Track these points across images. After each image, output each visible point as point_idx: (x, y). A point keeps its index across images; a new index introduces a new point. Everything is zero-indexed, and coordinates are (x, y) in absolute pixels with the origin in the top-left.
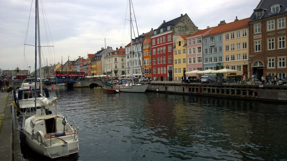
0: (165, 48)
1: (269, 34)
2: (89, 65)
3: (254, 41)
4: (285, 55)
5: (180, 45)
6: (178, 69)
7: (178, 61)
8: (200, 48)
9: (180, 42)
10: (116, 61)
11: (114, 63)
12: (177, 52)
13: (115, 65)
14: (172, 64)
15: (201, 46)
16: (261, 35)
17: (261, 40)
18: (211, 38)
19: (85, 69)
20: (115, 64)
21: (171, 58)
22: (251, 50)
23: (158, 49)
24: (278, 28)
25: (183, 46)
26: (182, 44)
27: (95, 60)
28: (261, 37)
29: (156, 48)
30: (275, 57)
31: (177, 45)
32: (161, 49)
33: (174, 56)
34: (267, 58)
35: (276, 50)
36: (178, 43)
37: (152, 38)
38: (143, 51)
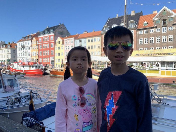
0: (48, 45)
6: (58, 60)
7: (58, 54)
9: (59, 42)
10: (8, 53)
11: (6, 53)
12: (58, 48)
13: (8, 55)
14: (54, 56)
15: (74, 45)
18: (80, 40)
20: (8, 54)
21: (53, 52)
23: (44, 45)
26: (61, 43)
29: (42, 44)
32: (46, 45)
33: (56, 51)
36: (58, 42)
37: (39, 37)
38: (31, 46)
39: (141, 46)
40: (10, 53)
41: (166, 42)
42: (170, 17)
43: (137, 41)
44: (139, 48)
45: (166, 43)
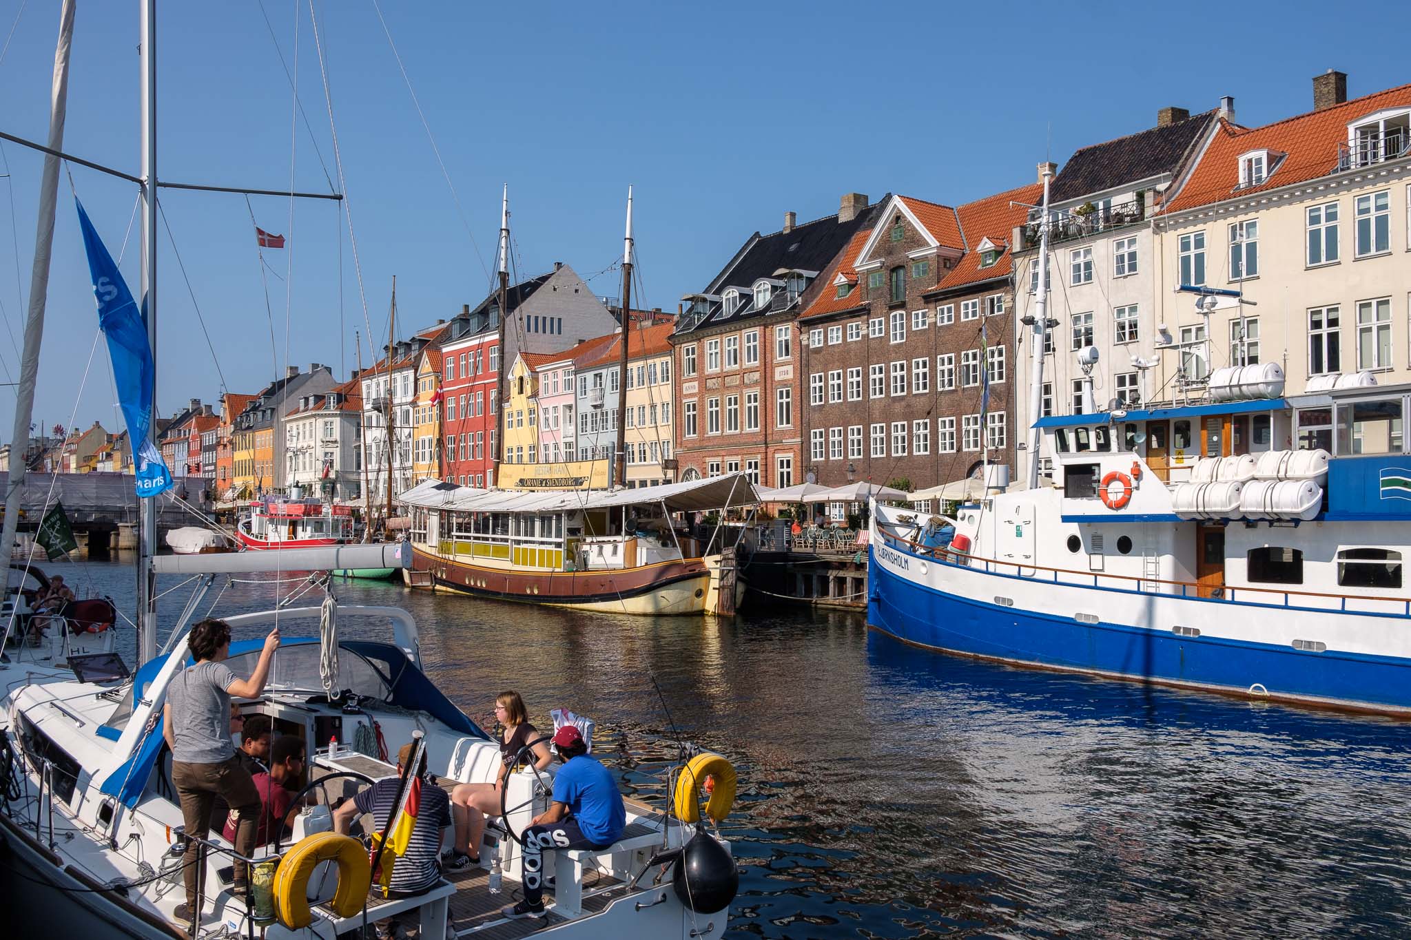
0: (480, 397)
1: (710, 383)
2: (225, 446)
3: (684, 401)
4: (737, 455)
5: (521, 392)
7: (515, 454)
8: (570, 407)
9: (521, 379)
10: (329, 438)
11: (319, 443)
12: (515, 419)
13: (326, 454)
15: (573, 402)
16: (696, 384)
17: (696, 399)
18: (596, 375)
19: (209, 465)
20: (328, 450)
21: (495, 441)
22: (679, 429)
23: (463, 401)
24: (727, 368)
25: (530, 394)
26: (528, 389)
27: (249, 428)
28: (696, 390)
29: (457, 395)
30: (720, 459)
31: (514, 390)
32: (472, 399)
33: (508, 432)
34: (707, 459)
35: (722, 436)
36: (517, 382)
37: (445, 350)
38: (414, 403)
39: (816, 416)
40: (336, 442)
41: (902, 398)
42: (914, 254)
43: (805, 385)
44: (812, 424)
45: (903, 403)
